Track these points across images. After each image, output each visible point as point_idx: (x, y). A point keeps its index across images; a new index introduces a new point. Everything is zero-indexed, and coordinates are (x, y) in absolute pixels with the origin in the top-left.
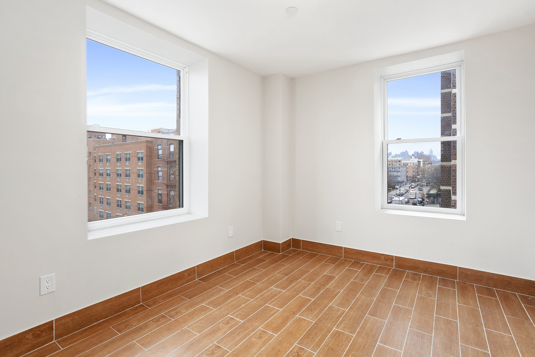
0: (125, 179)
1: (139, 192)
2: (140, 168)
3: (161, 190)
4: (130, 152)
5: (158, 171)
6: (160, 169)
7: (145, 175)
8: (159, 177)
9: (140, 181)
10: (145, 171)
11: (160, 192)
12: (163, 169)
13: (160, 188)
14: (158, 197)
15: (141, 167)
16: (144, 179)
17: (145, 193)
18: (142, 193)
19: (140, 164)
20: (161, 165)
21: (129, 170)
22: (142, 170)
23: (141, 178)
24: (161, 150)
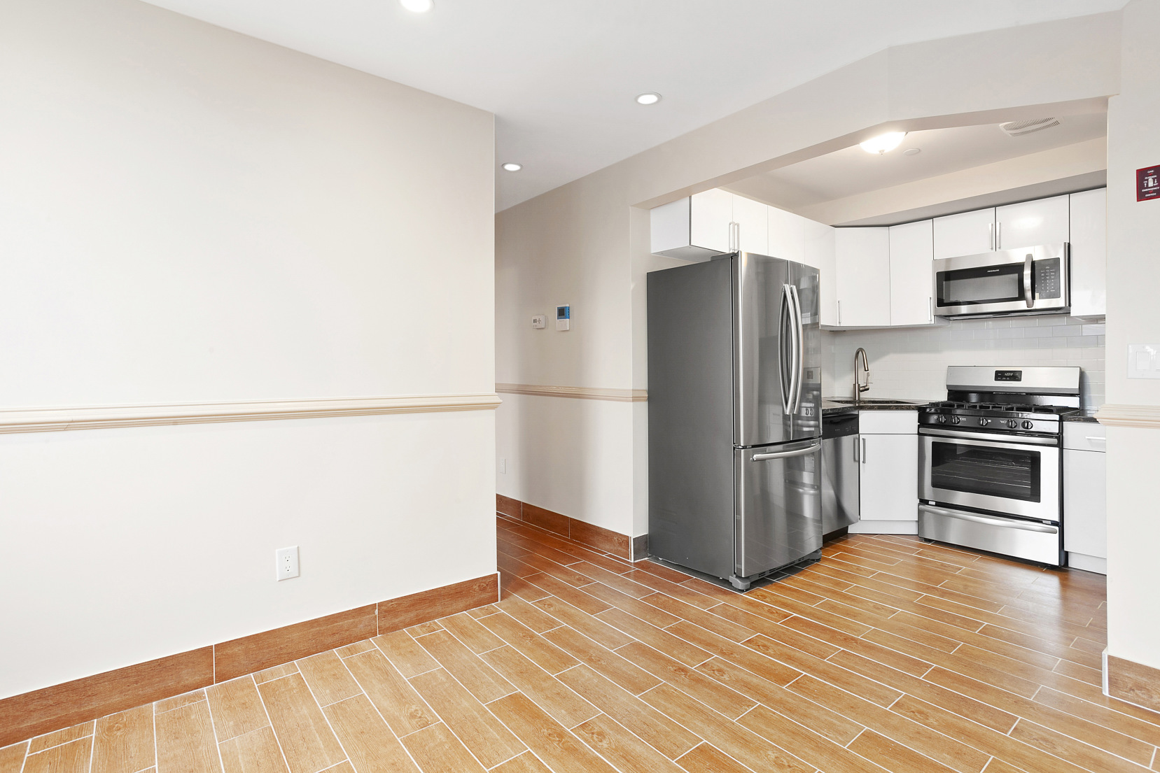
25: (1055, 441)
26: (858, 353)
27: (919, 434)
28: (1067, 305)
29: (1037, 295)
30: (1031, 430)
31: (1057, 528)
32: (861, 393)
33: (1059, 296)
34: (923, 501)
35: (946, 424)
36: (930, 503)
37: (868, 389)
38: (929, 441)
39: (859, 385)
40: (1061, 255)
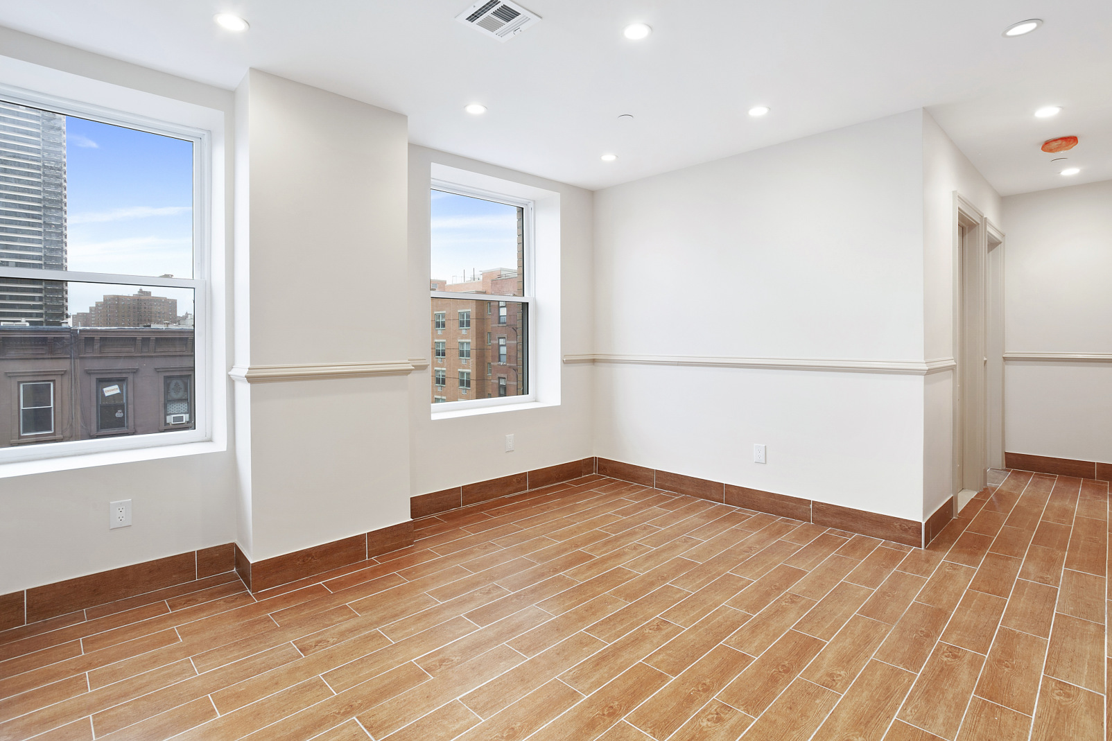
0: (435, 360)
1: (462, 383)
2: (463, 341)
3: (504, 378)
4: (445, 312)
5: (500, 346)
6: (502, 342)
7: (473, 353)
8: (500, 355)
9: (463, 362)
10: (473, 345)
11: (502, 382)
12: (508, 342)
13: (502, 375)
14: (499, 391)
15: (466, 338)
16: (472, 360)
17: (473, 383)
18: (468, 384)
19: (464, 332)
20: (505, 335)
21: (443, 343)
22: (468, 343)
23: (465, 358)
24: (505, 309)
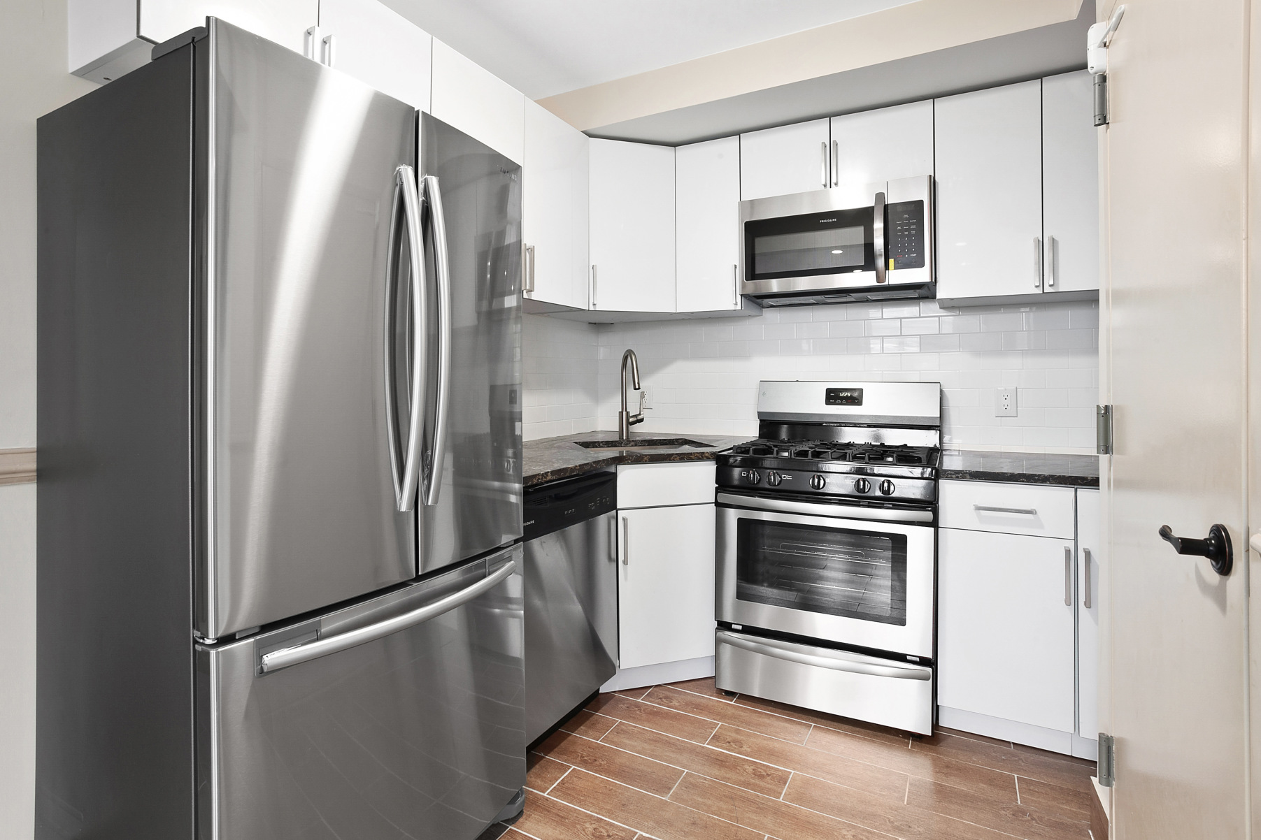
25: (927, 515)
26: (625, 359)
27: (717, 504)
28: (934, 281)
29: (891, 261)
30: (893, 495)
31: (930, 670)
32: (630, 427)
33: (922, 265)
34: (723, 626)
35: (761, 485)
36: (734, 626)
37: (642, 420)
38: (732, 516)
39: (628, 413)
40: (925, 197)
